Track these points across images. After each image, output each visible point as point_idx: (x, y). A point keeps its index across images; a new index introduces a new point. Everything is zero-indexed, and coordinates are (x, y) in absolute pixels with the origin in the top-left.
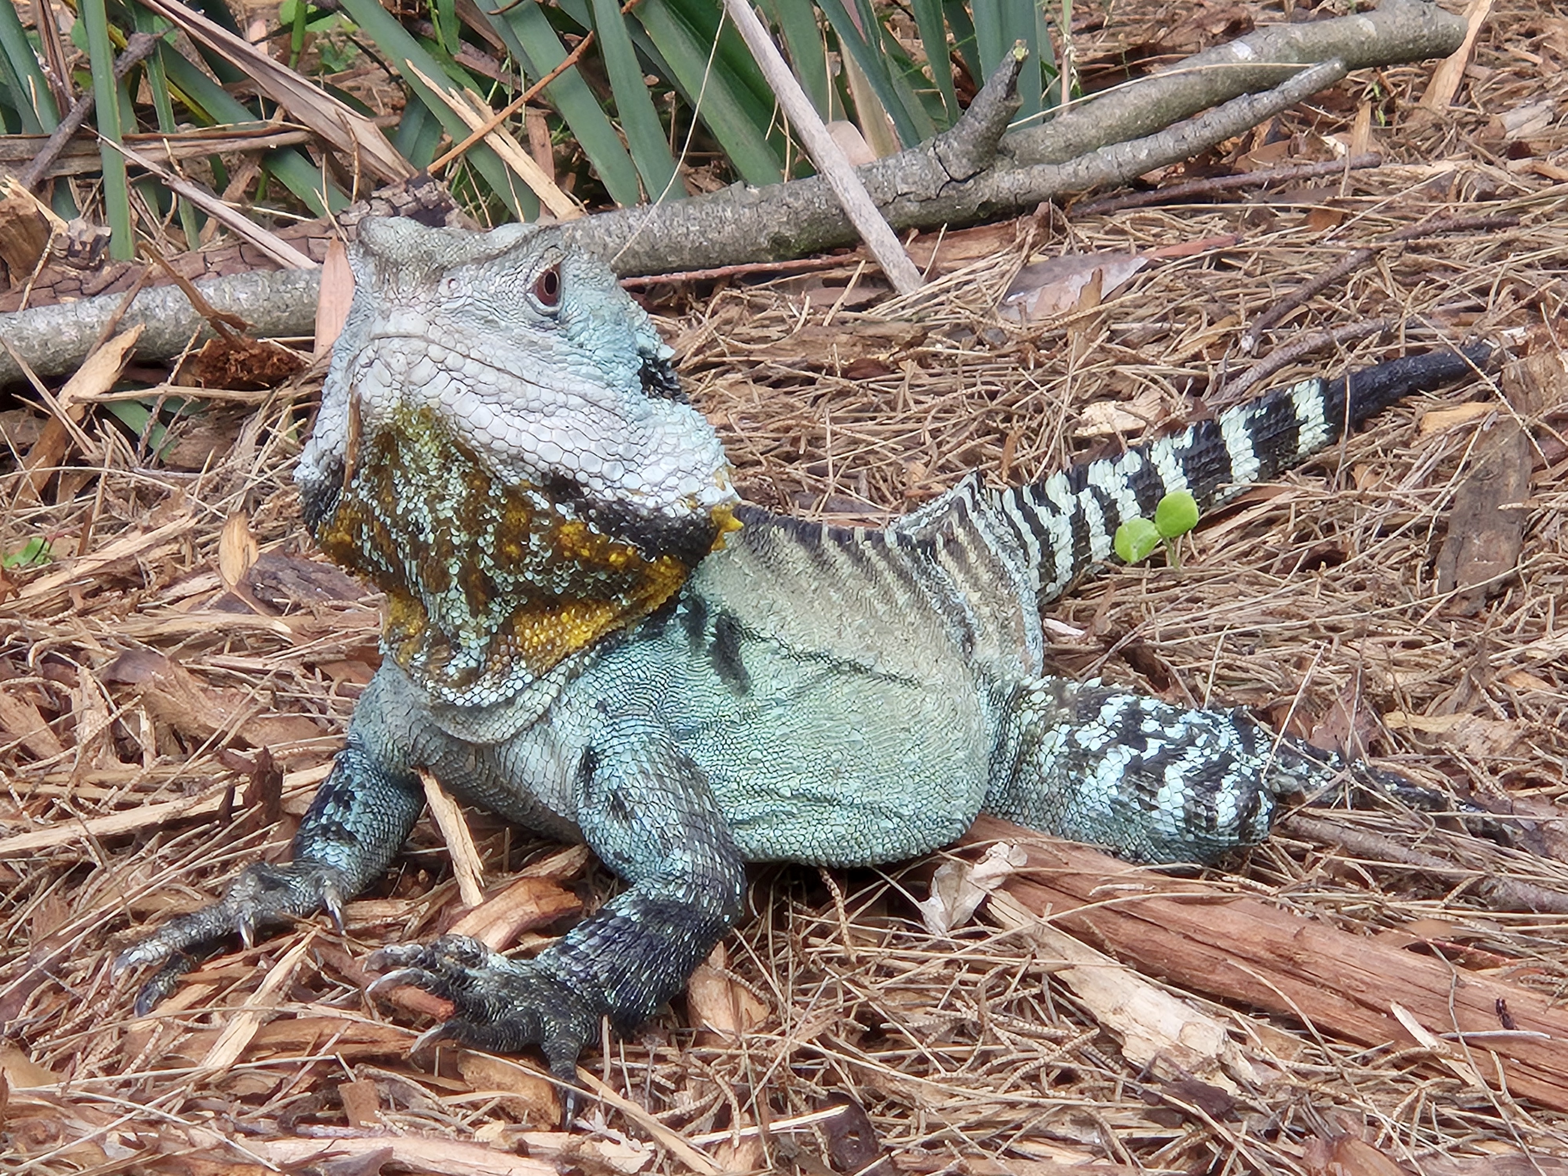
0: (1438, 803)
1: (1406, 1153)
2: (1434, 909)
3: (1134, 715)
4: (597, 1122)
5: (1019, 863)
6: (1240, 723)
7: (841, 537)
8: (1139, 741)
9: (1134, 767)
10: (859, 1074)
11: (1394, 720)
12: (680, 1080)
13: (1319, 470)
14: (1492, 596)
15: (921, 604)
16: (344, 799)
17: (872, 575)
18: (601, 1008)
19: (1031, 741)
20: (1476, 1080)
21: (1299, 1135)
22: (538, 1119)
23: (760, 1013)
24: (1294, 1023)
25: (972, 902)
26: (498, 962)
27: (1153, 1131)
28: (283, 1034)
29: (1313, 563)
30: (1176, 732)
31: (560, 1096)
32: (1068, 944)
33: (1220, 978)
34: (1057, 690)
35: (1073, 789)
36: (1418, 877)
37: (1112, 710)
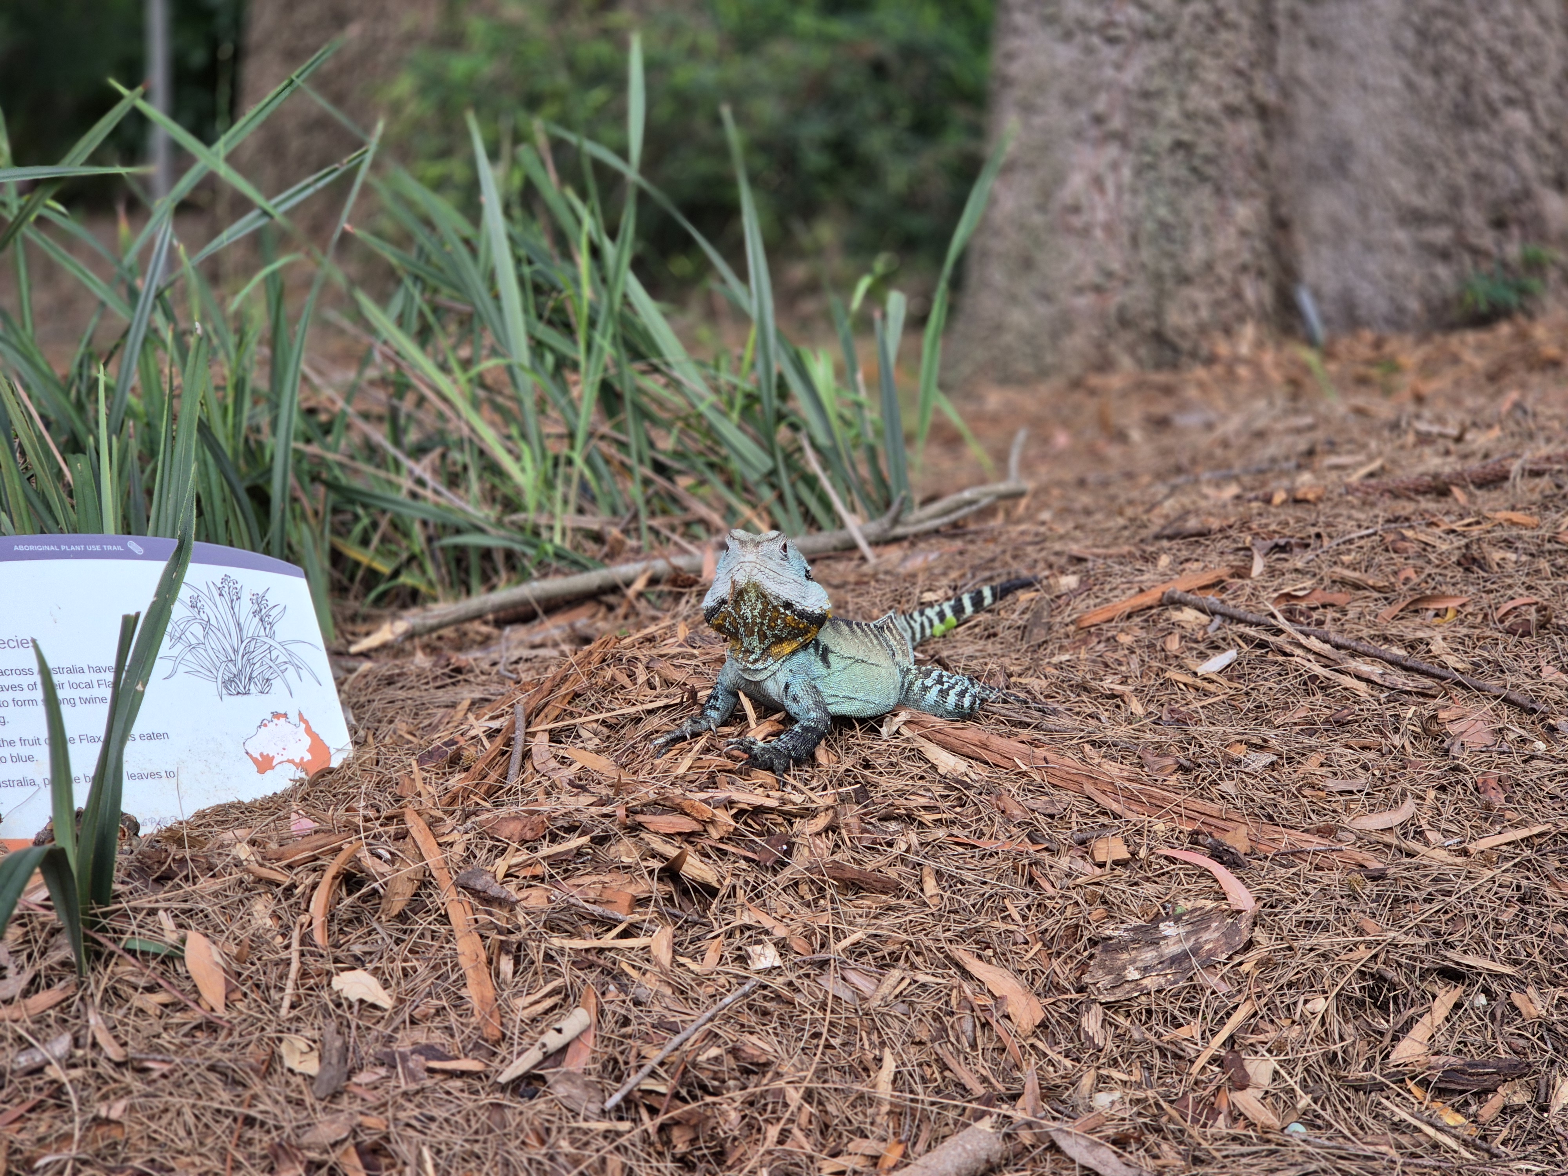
0: (1026, 702)
1: (1019, 799)
2: (1026, 731)
3: (941, 676)
4: (789, 789)
5: (908, 718)
6: (970, 679)
7: (858, 624)
8: (942, 684)
9: (941, 691)
10: (863, 777)
11: (1013, 679)
12: (812, 777)
13: (990, 611)
14: (1039, 646)
15: (880, 644)
16: (716, 698)
17: (867, 636)
18: (790, 757)
19: (911, 683)
20: (1038, 779)
21: (988, 794)
22: (772, 788)
23: (835, 759)
24: (986, 763)
25: (895, 729)
26: (761, 744)
27: (947, 793)
28: (699, 764)
29: (989, 637)
30: (953, 681)
31: (778, 781)
32: (923, 740)
33: (965, 750)
34: (919, 669)
35: (923, 697)
36: (1021, 722)
37: (935, 675)
